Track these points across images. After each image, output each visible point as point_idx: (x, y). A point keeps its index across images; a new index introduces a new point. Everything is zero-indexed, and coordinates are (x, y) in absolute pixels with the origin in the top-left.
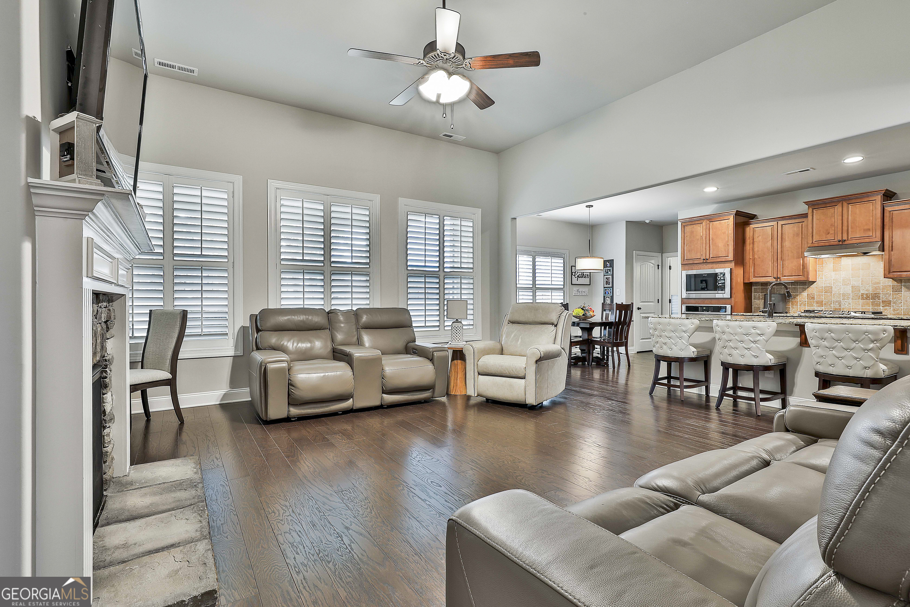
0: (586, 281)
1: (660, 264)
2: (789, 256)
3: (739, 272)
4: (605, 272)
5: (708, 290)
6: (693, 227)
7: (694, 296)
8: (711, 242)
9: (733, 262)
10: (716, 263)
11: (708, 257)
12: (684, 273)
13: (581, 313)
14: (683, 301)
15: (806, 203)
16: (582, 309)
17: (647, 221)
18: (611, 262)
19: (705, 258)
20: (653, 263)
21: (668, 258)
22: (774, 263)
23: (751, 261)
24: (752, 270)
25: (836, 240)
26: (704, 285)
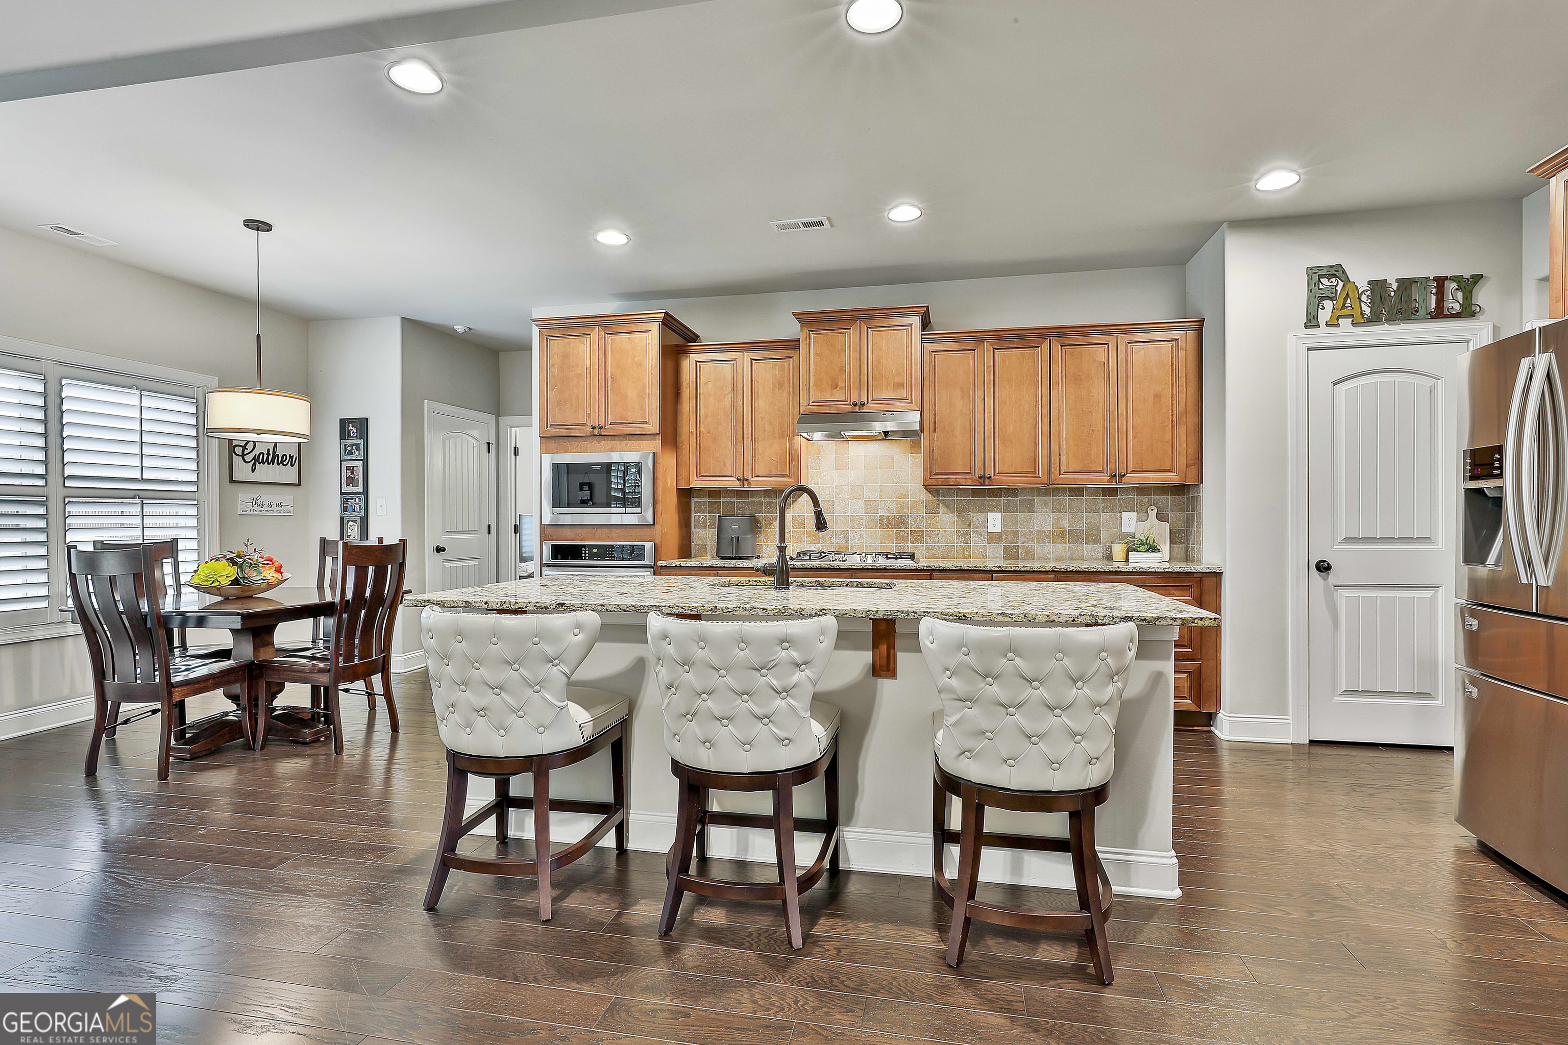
0: (288, 474)
1: (493, 441)
2: (765, 431)
3: (668, 461)
4: (343, 452)
5: (594, 505)
6: (569, 343)
7: (567, 520)
8: (609, 384)
9: (657, 437)
10: (622, 438)
11: (602, 423)
12: (548, 460)
13: (226, 573)
14: (545, 532)
15: (798, 316)
16: (232, 562)
17: (460, 329)
18: (363, 424)
19: (595, 424)
20: (477, 436)
21: (511, 427)
22: (737, 447)
23: (693, 439)
24: (693, 459)
25: (849, 402)
26: (586, 495)
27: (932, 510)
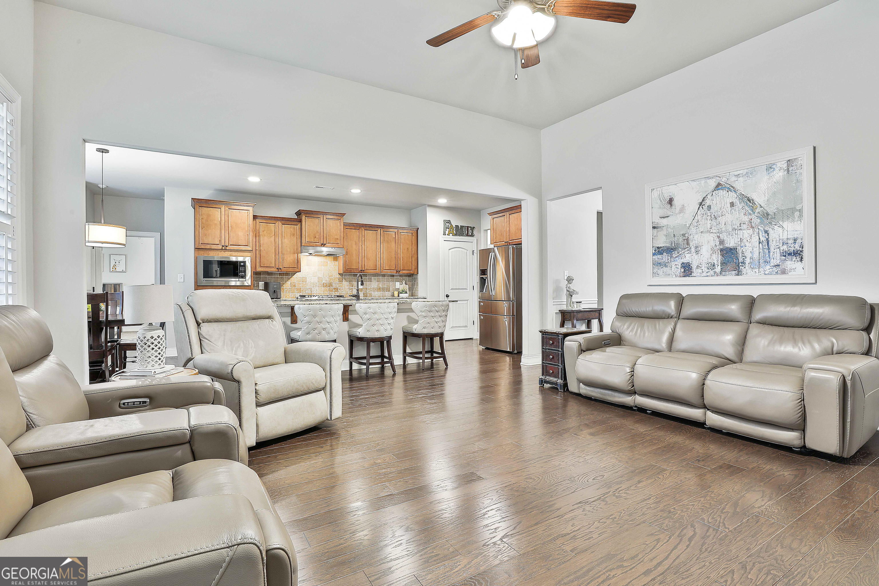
2: (287, 251)
6: (210, 211)
8: (230, 229)
9: (251, 251)
10: (236, 251)
11: (227, 245)
12: (201, 258)
19: (223, 245)
22: (276, 256)
23: (257, 252)
24: (258, 260)
25: (320, 243)
27: (340, 281)
